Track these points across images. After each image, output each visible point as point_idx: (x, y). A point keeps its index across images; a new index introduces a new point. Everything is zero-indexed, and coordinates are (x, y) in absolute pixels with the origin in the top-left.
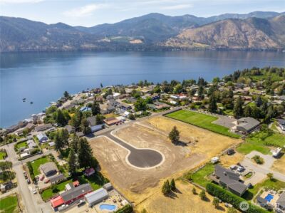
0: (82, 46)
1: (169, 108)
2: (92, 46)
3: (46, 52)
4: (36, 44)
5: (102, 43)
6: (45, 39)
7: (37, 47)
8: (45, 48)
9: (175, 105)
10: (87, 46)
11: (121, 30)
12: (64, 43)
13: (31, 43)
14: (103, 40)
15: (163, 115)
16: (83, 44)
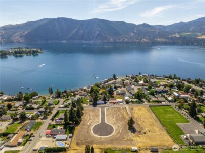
0: (156, 40)
1: (161, 102)
2: (163, 40)
3: (131, 43)
4: (126, 38)
5: (172, 38)
6: (132, 34)
7: (126, 40)
8: (130, 41)
9: (169, 101)
10: (159, 40)
11: (193, 27)
12: (144, 38)
13: (123, 37)
14: (173, 36)
15: (150, 106)
16: (157, 38)
